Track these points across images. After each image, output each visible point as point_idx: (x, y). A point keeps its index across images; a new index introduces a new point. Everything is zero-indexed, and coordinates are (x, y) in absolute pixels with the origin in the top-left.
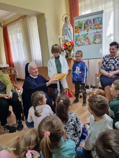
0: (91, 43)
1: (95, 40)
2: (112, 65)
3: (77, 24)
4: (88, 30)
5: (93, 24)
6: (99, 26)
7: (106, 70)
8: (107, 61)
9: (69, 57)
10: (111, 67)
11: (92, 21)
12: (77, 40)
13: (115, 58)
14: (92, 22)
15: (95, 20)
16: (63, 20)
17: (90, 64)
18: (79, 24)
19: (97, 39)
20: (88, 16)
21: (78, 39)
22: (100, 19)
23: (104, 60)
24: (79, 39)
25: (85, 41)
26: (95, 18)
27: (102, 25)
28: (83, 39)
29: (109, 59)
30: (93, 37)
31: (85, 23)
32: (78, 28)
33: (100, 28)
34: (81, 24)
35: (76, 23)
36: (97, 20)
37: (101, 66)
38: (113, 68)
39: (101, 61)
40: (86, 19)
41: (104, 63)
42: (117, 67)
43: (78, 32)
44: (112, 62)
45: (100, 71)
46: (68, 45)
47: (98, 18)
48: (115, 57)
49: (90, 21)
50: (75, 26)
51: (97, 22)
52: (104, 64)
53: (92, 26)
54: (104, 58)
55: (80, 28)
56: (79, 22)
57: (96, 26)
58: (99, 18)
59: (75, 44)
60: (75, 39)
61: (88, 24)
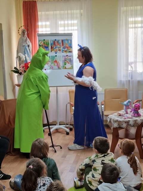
1: (65, 64)
4: (56, 52)
6: (69, 49)
11: (60, 42)
14: (60, 43)
15: (64, 42)
19: (67, 64)
20: (55, 35)
26: (64, 40)
27: (71, 49)
28: (50, 62)
30: (63, 60)
31: (52, 42)
33: (70, 52)
49: (58, 42)
50: (39, 45)
51: (66, 44)
53: (61, 48)
55: (47, 47)
56: (44, 40)
58: (68, 40)
61: (56, 45)
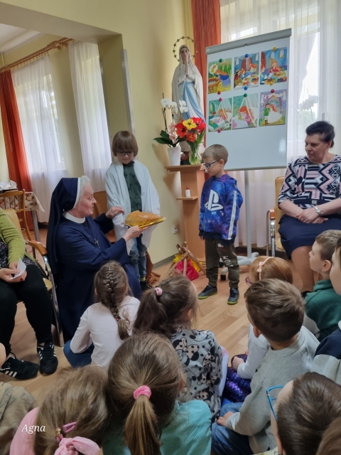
0: (253, 122)
1: (267, 114)
2: (313, 186)
3: (215, 67)
4: (246, 85)
5: (262, 68)
6: (278, 73)
7: (296, 202)
8: (301, 177)
9: (192, 164)
10: (311, 193)
11: (259, 58)
12: (215, 113)
13: (322, 167)
14: (258, 62)
15: (267, 57)
16: (175, 56)
17: (250, 183)
18: (220, 68)
19: (271, 113)
20: (246, 45)
21: (217, 111)
22: (282, 54)
23: (290, 173)
24: (221, 110)
25: (237, 117)
26: (268, 51)
27: (285, 71)
28: (231, 112)
29: (306, 170)
30: (261, 104)
31: (238, 63)
32: (219, 77)
33: (281, 80)
34: (226, 66)
35: (212, 66)
36: (273, 55)
37: (283, 191)
38: (316, 195)
39: (282, 174)
40: (240, 53)
41: (290, 180)
42: (327, 192)
43: (219, 89)
44: (313, 178)
45: (279, 203)
46: (189, 128)
47: (275, 50)
48: (324, 165)
49: (252, 60)
50: (209, 74)
51: (273, 62)
52: (290, 183)
53: (258, 74)
54: (290, 167)
55: (225, 78)
56: (220, 61)
57: (271, 75)
58: (278, 49)
59: (210, 124)
60: (210, 109)
61: (247, 67)
